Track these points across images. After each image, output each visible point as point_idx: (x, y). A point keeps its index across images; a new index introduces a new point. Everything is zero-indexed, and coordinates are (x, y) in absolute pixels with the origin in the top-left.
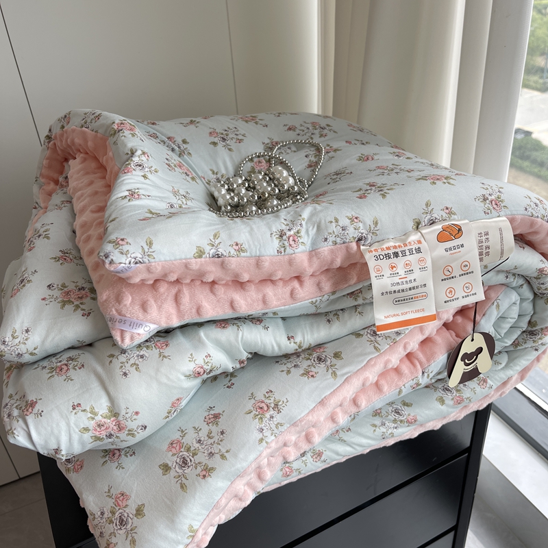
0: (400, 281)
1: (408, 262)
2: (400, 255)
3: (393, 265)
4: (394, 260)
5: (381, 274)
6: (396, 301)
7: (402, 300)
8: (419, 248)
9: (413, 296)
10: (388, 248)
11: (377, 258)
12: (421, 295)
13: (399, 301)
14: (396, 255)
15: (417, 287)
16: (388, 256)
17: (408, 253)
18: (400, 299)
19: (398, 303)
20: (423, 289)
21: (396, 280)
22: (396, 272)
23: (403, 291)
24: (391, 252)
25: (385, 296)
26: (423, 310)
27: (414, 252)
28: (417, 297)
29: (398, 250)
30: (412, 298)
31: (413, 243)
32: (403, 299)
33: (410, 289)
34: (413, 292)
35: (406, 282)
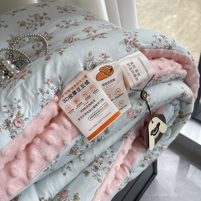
0: (85, 106)
1: (84, 93)
2: (77, 91)
3: (76, 100)
4: (75, 97)
5: (72, 109)
6: (90, 118)
7: (93, 116)
8: (87, 81)
9: (99, 109)
10: (69, 91)
11: (65, 101)
12: (103, 106)
13: (92, 117)
14: (75, 93)
15: (98, 103)
16: (70, 96)
17: (81, 88)
18: (92, 116)
19: (92, 119)
20: (103, 102)
21: (82, 107)
22: (80, 103)
23: (90, 111)
24: (71, 93)
25: (81, 120)
26: (110, 113)
27: (85, 85)
28: (102, 108)
29: (75, 89)
30: (99, 111)
31: (82, 80)
32: (93, 114)
33: (94, 107)
34: (97, 108)
35: (89, 105)
